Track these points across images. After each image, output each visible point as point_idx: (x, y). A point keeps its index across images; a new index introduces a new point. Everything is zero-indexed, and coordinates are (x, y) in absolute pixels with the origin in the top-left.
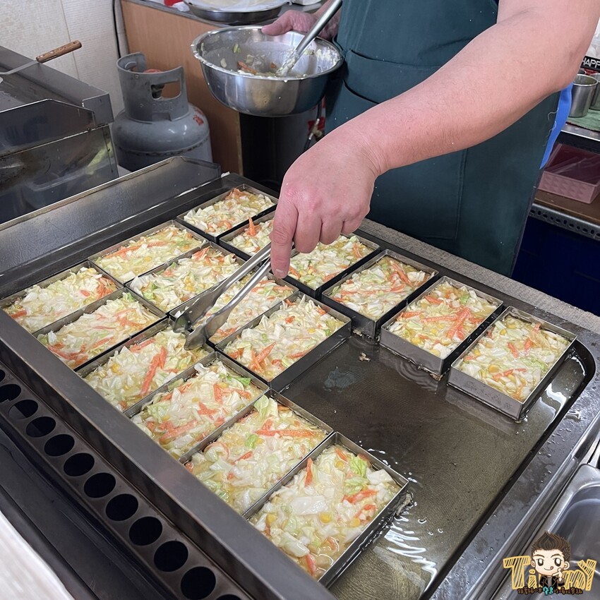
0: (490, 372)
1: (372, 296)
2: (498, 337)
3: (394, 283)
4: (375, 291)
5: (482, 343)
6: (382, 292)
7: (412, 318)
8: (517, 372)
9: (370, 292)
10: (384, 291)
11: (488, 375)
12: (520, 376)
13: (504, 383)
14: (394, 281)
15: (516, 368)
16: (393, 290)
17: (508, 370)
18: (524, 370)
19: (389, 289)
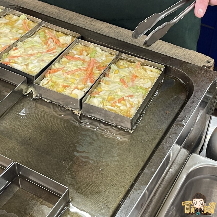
0: (109, 102)
1: (32, 58)
2: (113, 76)
3: (48, 46)
4: (34, 54)
5: (103, 82)
6: (40, 54)
7: (56, 74)
8: (127, 98)
9: (31, 55)
10: (41, 53)
11: (108, 104)
12: (129, 100)
13: (119, 107)
14: (49, 45)
15: (126, 95)
16: (48, 51)
17: (121, 97)
18: (132, 96)
19: (45, 51)
